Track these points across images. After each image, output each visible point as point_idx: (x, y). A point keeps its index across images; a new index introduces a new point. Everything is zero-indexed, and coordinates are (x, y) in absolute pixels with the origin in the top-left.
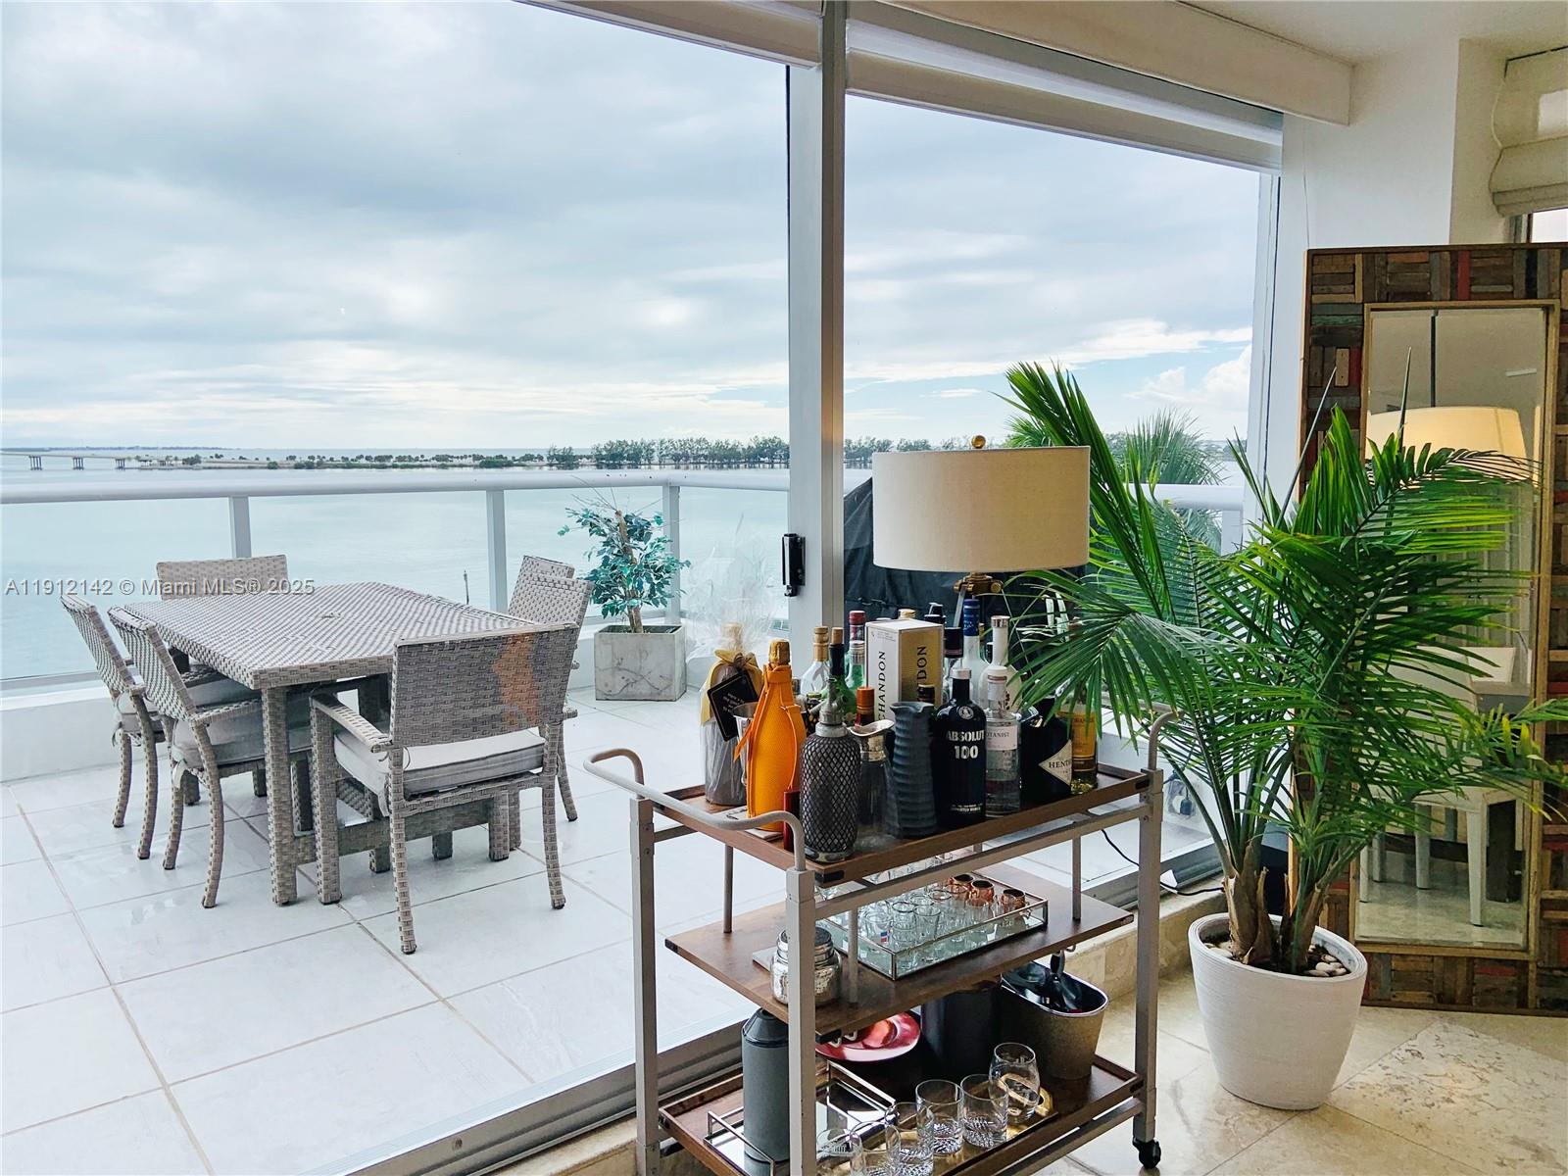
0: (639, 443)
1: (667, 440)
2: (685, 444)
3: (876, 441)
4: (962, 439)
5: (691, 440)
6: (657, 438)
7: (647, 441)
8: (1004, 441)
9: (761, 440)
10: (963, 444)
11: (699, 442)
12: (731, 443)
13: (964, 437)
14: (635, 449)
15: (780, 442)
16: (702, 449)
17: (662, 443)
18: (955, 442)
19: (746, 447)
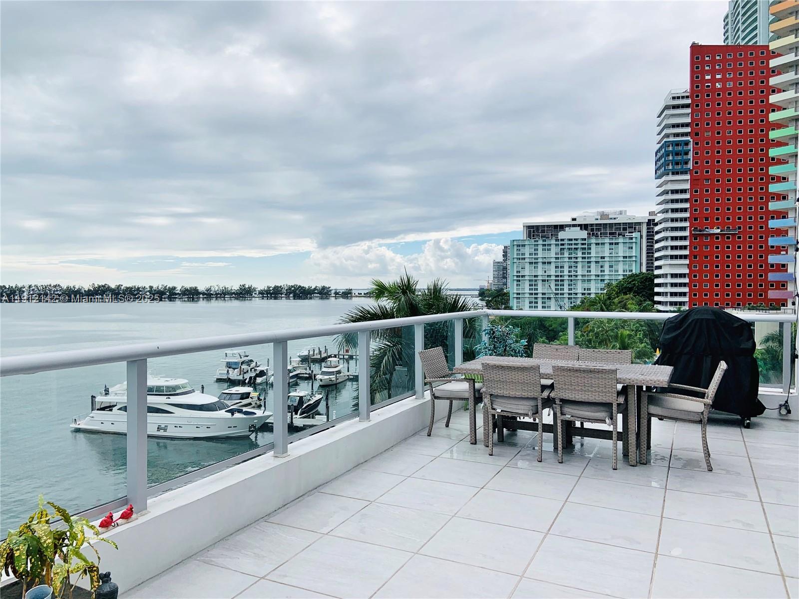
0: (14, 287)
1: (33, 285)
2: (46, 288)
3: (168, 287)
4: (216, 287)
5: (50, 286)
6: (27, 285)
7: (20, 285)
8: (238, 288)
9: (96, 286)
10: (216, 289)
11: (55, 286)
12: (77, 287)
13: (217, 286)
14: (11, 290)
15: (109, 287)
16: (57, 291)
17: (30, 287)
18: (212, 288)
19: (87, 290)
